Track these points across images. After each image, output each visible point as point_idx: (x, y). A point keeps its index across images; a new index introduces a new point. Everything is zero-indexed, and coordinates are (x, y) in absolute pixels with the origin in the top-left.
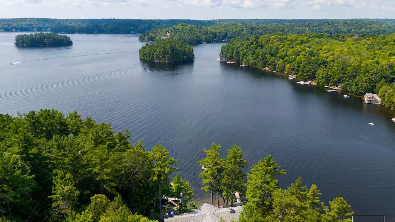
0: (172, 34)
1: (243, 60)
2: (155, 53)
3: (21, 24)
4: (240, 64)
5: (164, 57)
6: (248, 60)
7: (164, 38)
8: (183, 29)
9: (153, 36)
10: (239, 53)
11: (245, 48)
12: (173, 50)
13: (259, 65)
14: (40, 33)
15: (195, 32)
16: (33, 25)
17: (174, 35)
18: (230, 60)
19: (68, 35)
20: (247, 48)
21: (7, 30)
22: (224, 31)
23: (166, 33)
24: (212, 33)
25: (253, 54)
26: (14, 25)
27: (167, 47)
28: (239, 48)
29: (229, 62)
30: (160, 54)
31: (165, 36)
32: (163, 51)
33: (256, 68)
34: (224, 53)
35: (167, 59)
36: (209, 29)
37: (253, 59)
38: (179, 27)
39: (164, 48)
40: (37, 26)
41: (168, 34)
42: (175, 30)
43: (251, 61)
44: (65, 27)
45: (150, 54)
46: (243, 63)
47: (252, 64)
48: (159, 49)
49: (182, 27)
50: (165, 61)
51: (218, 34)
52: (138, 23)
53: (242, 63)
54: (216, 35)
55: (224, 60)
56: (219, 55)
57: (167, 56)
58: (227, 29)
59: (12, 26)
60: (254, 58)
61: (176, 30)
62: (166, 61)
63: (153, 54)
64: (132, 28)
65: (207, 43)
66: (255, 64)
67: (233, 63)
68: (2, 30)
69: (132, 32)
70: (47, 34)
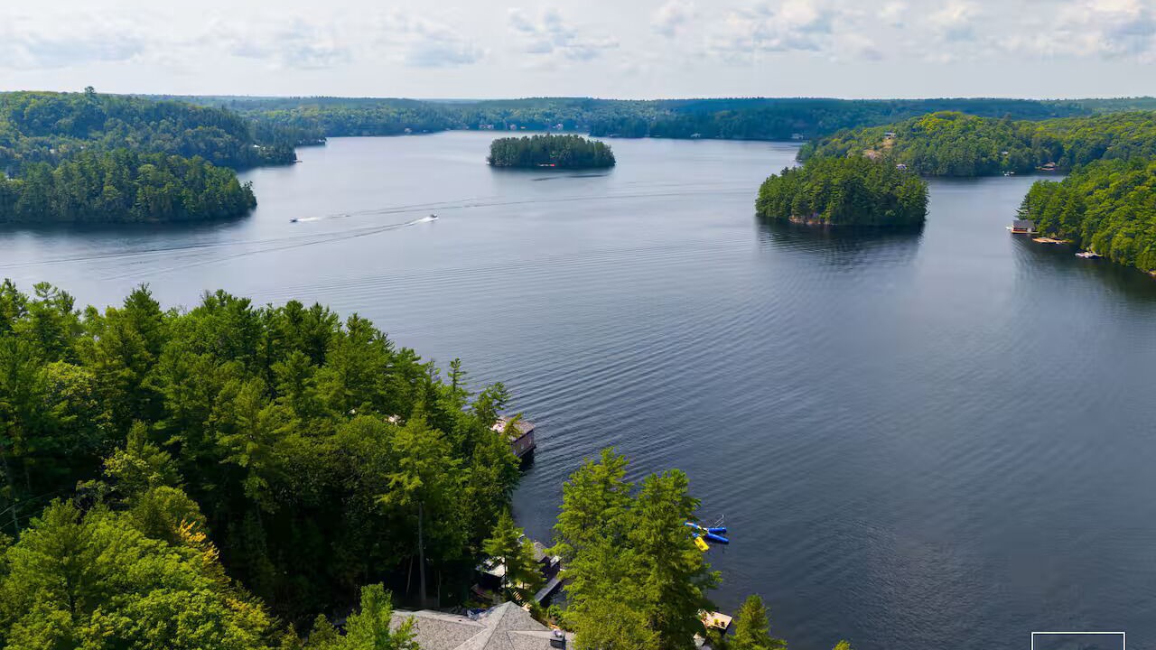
0: (900, 144)
1: (1090, 235)
2: (797, 198)
3: (531, 112)
4: (1082, 247)
5: (821, 209)
6: (1110, 237)
7: (870, 153)
8: (938, 128)
9: (840, 147)
10: (1082, 210)
11: (1111, 196)
12: (853, 191)
13: (1145, 257)
14: (544, 135)
15: (980, 136)
16: (556, 116)
17: (904, 147)
18: (1048, 232)
19: (606, 142)
20: (1117, 196)
21: (474, 127)
22: (1093, 137)
23: (881, 140)
24: (1048, 143)
25: (1131, 217)
26: (516, 113)
27: (835, 181)
28: (1091, 193)
29: (1041, 240)
30: (810, 202)
31: (876, 149)
32: (823, 192)
33: (1133, 266)
34: (1034, 207)
35: (828, 214)
36: (1041, 129)
37: (1127, 235)
38: (929, 121)
39: (827, 186)
40: (565, 118)
41: (888, 142)
42: (914, 130)
43: (1117, 239)
44: (623, 122)
45: (782, 198)
46: (1092, 247)
47: (1119, 253)
48: (809, 186)
49: (938, 120)
50: (823, 220)
51: (1067, 148)
52: (818, 109)
53: (1088, 245)
54: (1061, 149)
55: (1029, 231)
56: (1018, 214)
57: (830, 206)
58: (1109, 131)
59: (511, 117)
60: (1132, 230)
61: (915, 132)
62: (826, 223)
63: (790, 200)
64: (799, 124)
65: (1015, 175)
66: (1131, 252)
67: (1057, 242)
68: (489, 126)
69: (796, 136)
70: (561, 136)
